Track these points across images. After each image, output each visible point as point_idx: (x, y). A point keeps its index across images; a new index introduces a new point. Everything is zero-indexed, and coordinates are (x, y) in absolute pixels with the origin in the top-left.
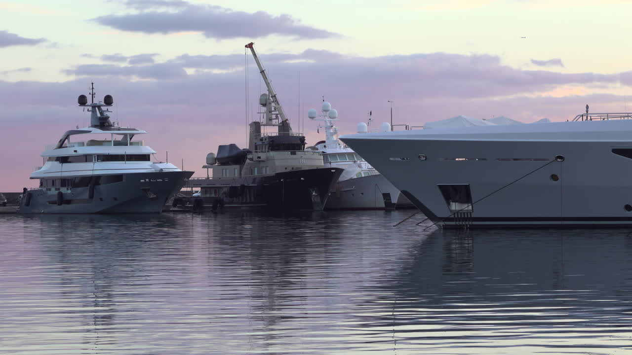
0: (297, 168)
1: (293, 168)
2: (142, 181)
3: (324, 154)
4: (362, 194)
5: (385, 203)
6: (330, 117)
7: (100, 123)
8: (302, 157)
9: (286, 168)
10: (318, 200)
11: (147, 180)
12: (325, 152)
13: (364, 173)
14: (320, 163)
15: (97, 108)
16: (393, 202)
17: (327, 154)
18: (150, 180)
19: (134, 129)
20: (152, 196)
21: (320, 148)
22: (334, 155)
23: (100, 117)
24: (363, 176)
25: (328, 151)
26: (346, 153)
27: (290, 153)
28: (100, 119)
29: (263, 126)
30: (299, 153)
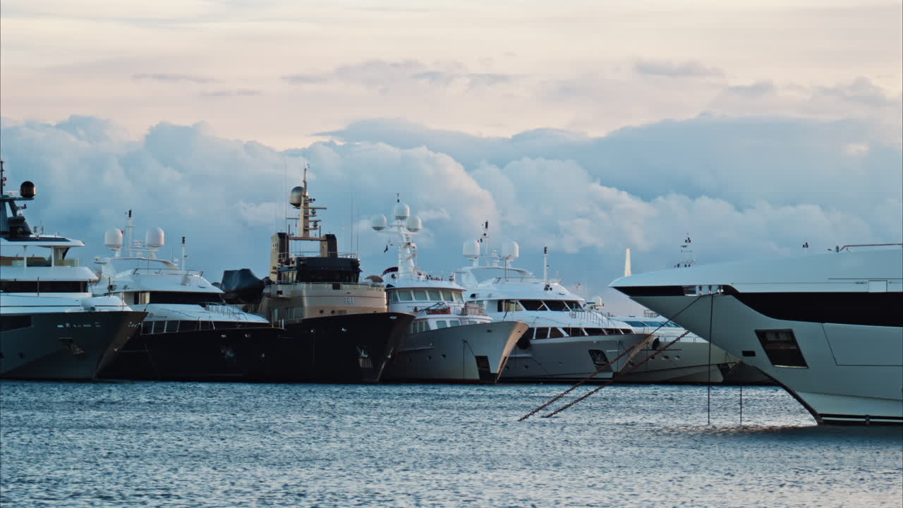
0: (340, 312)
1: (333, 312)
2: (59, 326)
3: (390, 290)
4: (444, 356)
5: (480, 372)
6: (409, 229)
7: (10, 228)
8: (349, 293)
9: (322, 312)
10: (369, 365)
11: (68, 325)
12: (392, 286)
13: (451, 321)
14: (381, 304)
15: (7, 204)
16: (492, 371)
17: (396, 289)
18: (71, 325)
19: (63, 240)
20: (78, 351)
21: (387, 279)
22: (406, 292)
23: (10, 219)
24: (449, 325)
25: (397, 284)
26: (426, 288)
27: (331, 286)
28: (10, 221)
29: (293, 241)
30: (345, 287)
